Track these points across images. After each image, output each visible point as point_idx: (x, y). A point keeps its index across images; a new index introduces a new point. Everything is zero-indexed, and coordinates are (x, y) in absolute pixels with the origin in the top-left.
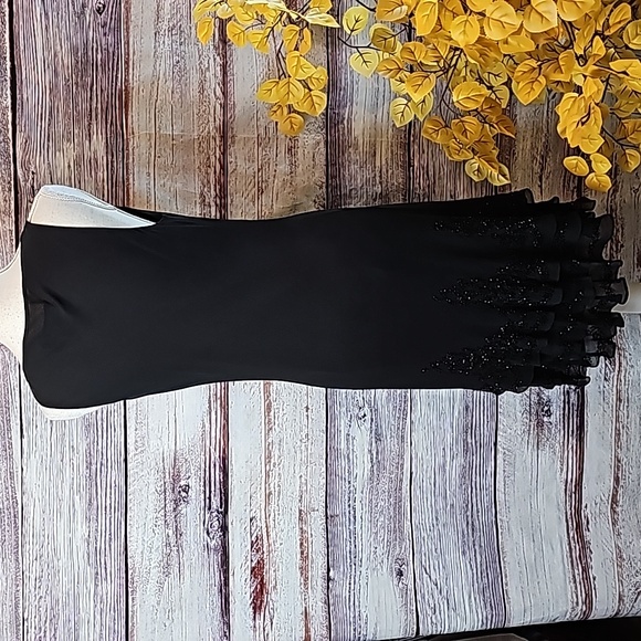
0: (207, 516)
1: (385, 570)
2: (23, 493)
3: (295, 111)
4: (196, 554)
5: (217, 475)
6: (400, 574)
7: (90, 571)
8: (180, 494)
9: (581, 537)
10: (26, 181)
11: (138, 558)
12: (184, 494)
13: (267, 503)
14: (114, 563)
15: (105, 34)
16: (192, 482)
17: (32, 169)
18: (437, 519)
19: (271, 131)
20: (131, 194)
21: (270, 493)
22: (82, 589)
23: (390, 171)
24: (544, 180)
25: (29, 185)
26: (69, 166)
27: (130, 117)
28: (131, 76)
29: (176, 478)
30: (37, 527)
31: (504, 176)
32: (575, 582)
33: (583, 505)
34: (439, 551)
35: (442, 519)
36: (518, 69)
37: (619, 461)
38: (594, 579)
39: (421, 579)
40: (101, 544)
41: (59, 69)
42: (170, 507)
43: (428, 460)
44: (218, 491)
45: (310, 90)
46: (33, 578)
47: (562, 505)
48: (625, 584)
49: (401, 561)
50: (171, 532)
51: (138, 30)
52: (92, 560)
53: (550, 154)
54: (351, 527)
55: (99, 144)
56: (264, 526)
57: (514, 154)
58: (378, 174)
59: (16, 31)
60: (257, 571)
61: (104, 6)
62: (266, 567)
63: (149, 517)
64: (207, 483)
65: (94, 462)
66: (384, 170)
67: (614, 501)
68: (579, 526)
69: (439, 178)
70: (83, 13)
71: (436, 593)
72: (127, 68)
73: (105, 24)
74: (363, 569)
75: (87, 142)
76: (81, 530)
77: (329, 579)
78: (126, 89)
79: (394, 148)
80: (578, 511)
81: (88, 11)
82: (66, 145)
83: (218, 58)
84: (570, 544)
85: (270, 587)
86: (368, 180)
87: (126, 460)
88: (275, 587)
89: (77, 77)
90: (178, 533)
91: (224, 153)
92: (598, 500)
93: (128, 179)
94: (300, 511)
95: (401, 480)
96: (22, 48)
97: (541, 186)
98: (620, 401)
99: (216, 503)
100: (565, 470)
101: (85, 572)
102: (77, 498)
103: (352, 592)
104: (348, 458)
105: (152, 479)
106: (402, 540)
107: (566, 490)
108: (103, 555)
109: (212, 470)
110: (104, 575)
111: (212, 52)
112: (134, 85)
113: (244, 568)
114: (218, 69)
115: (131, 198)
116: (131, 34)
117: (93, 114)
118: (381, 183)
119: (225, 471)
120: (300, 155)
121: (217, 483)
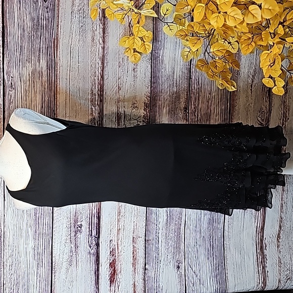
0: (90, 239)
1: (171, 265)
2: (4, 226)
3: (137, 52)
4: (84, 256)
5: (95, 220)
6: (178, 267)
7: (35, 263)
9: (262, 252)
10: (8, 81)
11: (57, 258)
12: (79, 229)
13: (118, 234)
14: (46, 259)
15: (47, 12)
16: (83, 223)
17: (12, 75)
18: (196, 243)
19: (125, 60)
20: (58, 89)
21: (119, 229)
22: (31, 271)
23: (181, 81)
24: (253, 87)
25: (10, 83)
26: (29, 74)
27: (58, 52)
28: (59, 32)
29: (76, 221)
30: (11, 244)
31: (234, 86)
32: (259, 273)
33: (264, 238)
34: (196, 257)
35: (198, 243)
36: (242, 38)
37: (282, 219)
38: (268, 272)
39: (188, 268)
40: (40, 250)
41: (25, 28)
42: (73, 234)
43: (193, 216)
44: (95, 228)
45: (144, 42)
46: (8, 265)
47: (255, 238)
48: (282, 275)
49: (179, 262)
50: (73, 246)
51: (63, 11)
52: (36, 258)
53: (256, 75)
54: (157, 246)
55: (43, 63)
56: (116, 244)
57: (239, 74)
58: (175, 82)
59: (5, 9)
60: (112, 265)
62: (117, 263)
63: (63, 239)
64: (90, 224)
65: (38, 213)
66: (178, 80)
67: (279, 237)
68: (262, 247)
69: (204, 85)
70: (37, 2)
71: (194, 276)
72: (58, 29)
73: (48, 7)
74: (161, 265)
75: (38, 63)
76: (31, 244)
77: (145, 269)
78: (57, 39)
79: (183, 70)
80: (262, 240)
82: (28, 64)
83: (101, 25)
84: (257, 256)
85: (118, 272)
86: (170, 85)
87: (53, 212)
88: (120, 272)
89: (34, 32)
90: (76, 247)
91: (103, 71)
92: (271, 236)
93: (57, 82)
94: (133, 237)
95: (181, 225)
96: (8, 17)
97: (251, 90)
98: (284, 191)
99: (94, 233)
100: (256, 222)
101: (33, 263)
102: (30, 229)
103: (156, 275)
104: (156, 214)
105: (65, 221)
106: (180, 252)
107: (256, 231)
108: (41, 256)
109: (93, 218)
110: (41, 265)
111: (99, 22)
112: (61, 36)
113: (106, 263)
114: (101, 30)
115: (58, 90)
116: (60, 12)
117: (41, 50)
118: (176, 86)
119: (99, 218)
120: (138, 72)
121: (95, 224)
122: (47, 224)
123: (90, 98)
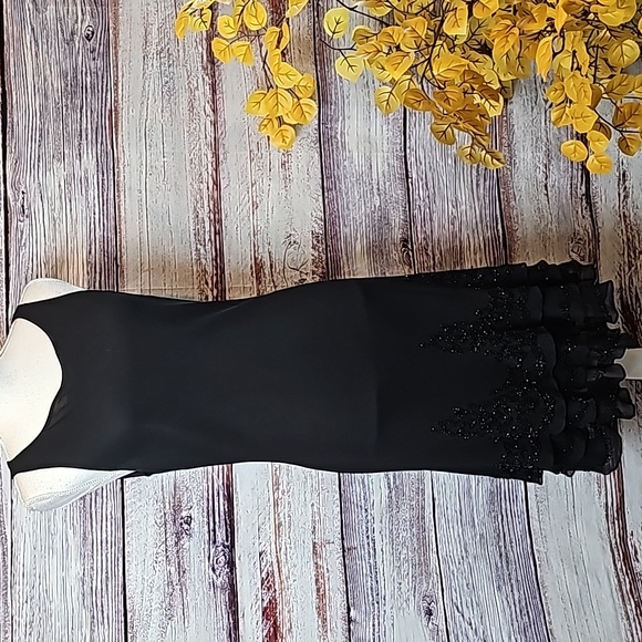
0: (212, 550)
1: (412, 608)
2: (12, 528)
3: (286, 124)
4: (201, 594)
5: (222, 505)
6: (429, 613)
7: (86, 615)
8: (182, 526)
9: (630, 568)
10: (16, 200)
11: (137, 599)
12: (186, 526)
13: (278, 534)
14: (112, 609)
15: (94, 59)
16: (194, 513)
17: (23, 189)
18: (466, 551)
19: (264, 146)
20: (122, 211)
21: (280, 524)
22: (77, 636)
23: (388, 183)
24: (549, 189)
25: (19, 204)
26: (60, 185)
27: (120, 137)
28: (120, 97)
29: (177, 508)
30: (28, 569)
32: (628, 618)
33: (629, 533)
34: (471, 586)
35: (471, 550)
39: (454, 618)
40: (97, 584)
41: (49, 93)
42: (171, 541)
43: (451, 486)
44: (223, 523)
45: (299, 99)
46: (23, 622)
47: (605, 533)
49: (429, 599)
50: (173, 569)
51: (126, 54)
52: (88, 602)
53: (553, 163)
54: (371, 561)
55: (89, 161)
56: (275, 561)
57: (515, 163)
58: (375, 187)
60: (270, 612)
61: (93, 33)
62: (279, 607)
63: (149, 553)
64: (211, 513)
66: (381, 183)
68: (626, 556)
69: (439, 188)
70: (72, 40)
71: (470, 633)
72: (116, 90)
73: (94, 50)
74: (387, 608)
75: (78, 161)
76: (75, 568)
77: (350, 621)
78: (116, 110)
79: (391, 161)
80: (624, 539)
81: (77, 38)
82: (56, 165)
83: (207, 78)
84: (618, 575)
85: (284, 630)
86: (365, 193)
87: (122, 489)
88: (290, 630)
89: (67, 99)
90: (181, 571)
91: (216, 170)
93: (119, 197)
94: (314, 543)
95: (423, 508)
96: (13, 74)
97: (547, 194)
99: (221, 536)
100: (603, 493)
101: (80, 616)
102: (70, 532)
103: (376, 635)
104: (363, 483)
105: (151, 510)
106: (429, 575)
107: (607, 515)
108: (99, 596)
109: (216, 498)
110: (100, 619)
111: (201, 73)
112: (123, 106)
113: (254, 609)
114: (207, 87)
115: (123, 215)
116: (119, 58)
117: (84, 134)
118: (379, 195)
119: (230, 499)
120: (294, 169)
121: (222, 514)
122: (109, 517)
123: (192, 228)
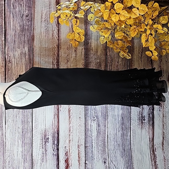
0: (54, 146)
1: (101, 161)
2: (5, 139)
3: (76, 41)
4: (50, 156)
5: (56, 135)
6: (105, 162)
7: (23, 160)
8: (46, 140)
9: (154, 153)
10: (8, 58)
11: (35, 157)
12: (47, 140)
13: (69, 143)
14: (29, 158)
15: (28, 22)
16: (49, 137)
17: (9, 56)
18: (115, 148)
19: (71, 46)
21: (70, 140)
22: (21, 165)
23: (101, 56)
25: (8, 60)
26: (19, 55)
27: (34, 43)
28: (35, 32)
29: (45, 136)
30: (9, 149)
31: (130, 56)
32: (152, 165)
33: (154, 145)
34: (115, 156)
35: (116, 148)
36: (131, 28)
37: (164, 133)
38: (158, 165)
39: (111, 164)
40: (26, 153)
41: (17, 31)
42: (44, 143)
43: (112, 132)
44: (56, 139)
45: (80, 35)
46: (8, 162)
47: (149, 145)
48: (166, 166)
49: (105, 159)
50: (44, 150)
51: (37, 21)
52: (23, 157)
54: (92, 150)
55: (26, 49)
56: (68, 149)
57: (134, 52)
58: (98, 57)
59: (6, 21)
60: (67, 161)
61: (28, 15)
62: (69, 160)
63: (38, 146)
64: (54, 137)
65: (24, 131)
66: (100, 56)
67: (163, 144)
68: (153, 150)
69: (114, 58)
70: (23, 17)
71: (115, 168)
72: (34, 30)
73: (28, 19)
74: (95, 161)
75: (23, 49)
76: (20, 149)
77: (86, 164)
78: (33, 35)
79: (102, 50)
81: (24, 16)
82: (18, 49)
83: (57, 28)
84: (151, 155)
85: (70, 165)
86: (96, 58)
87: (32, 131)
88: (71, 165)
89: (21, 32)
90: (46, 151)
91: (58, 52)
92: (158, 143)
93: (34, 58)
94: (78, 145)
95: (105, 137)
96: (7, 25)
97: (141, 60)
98: (164, 117)
99: (56, 142)
100: (149, 135)
101: (21, 161)
102: (19, 141)
103: (92, 167)
104: (91, 131)
105: (39, 136)
106: (105, 153)
107: (149, 140)
108: (26, 156)
110: (26, 161)
111: (55, 26)
112: (35, 34)
113: (63, 160)
114: (57, 30)
115: (34, 63)
116: (35, 22)
117: (25, 42)
118: (99, 59)
119: (58, 134)
120: (78, 52)
121: (56, 137)
122: (29, 137)
123: (52, 66)
